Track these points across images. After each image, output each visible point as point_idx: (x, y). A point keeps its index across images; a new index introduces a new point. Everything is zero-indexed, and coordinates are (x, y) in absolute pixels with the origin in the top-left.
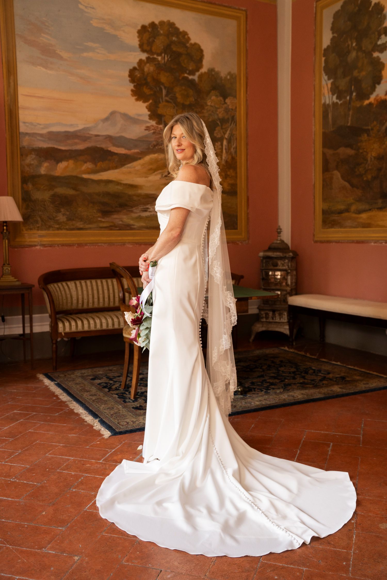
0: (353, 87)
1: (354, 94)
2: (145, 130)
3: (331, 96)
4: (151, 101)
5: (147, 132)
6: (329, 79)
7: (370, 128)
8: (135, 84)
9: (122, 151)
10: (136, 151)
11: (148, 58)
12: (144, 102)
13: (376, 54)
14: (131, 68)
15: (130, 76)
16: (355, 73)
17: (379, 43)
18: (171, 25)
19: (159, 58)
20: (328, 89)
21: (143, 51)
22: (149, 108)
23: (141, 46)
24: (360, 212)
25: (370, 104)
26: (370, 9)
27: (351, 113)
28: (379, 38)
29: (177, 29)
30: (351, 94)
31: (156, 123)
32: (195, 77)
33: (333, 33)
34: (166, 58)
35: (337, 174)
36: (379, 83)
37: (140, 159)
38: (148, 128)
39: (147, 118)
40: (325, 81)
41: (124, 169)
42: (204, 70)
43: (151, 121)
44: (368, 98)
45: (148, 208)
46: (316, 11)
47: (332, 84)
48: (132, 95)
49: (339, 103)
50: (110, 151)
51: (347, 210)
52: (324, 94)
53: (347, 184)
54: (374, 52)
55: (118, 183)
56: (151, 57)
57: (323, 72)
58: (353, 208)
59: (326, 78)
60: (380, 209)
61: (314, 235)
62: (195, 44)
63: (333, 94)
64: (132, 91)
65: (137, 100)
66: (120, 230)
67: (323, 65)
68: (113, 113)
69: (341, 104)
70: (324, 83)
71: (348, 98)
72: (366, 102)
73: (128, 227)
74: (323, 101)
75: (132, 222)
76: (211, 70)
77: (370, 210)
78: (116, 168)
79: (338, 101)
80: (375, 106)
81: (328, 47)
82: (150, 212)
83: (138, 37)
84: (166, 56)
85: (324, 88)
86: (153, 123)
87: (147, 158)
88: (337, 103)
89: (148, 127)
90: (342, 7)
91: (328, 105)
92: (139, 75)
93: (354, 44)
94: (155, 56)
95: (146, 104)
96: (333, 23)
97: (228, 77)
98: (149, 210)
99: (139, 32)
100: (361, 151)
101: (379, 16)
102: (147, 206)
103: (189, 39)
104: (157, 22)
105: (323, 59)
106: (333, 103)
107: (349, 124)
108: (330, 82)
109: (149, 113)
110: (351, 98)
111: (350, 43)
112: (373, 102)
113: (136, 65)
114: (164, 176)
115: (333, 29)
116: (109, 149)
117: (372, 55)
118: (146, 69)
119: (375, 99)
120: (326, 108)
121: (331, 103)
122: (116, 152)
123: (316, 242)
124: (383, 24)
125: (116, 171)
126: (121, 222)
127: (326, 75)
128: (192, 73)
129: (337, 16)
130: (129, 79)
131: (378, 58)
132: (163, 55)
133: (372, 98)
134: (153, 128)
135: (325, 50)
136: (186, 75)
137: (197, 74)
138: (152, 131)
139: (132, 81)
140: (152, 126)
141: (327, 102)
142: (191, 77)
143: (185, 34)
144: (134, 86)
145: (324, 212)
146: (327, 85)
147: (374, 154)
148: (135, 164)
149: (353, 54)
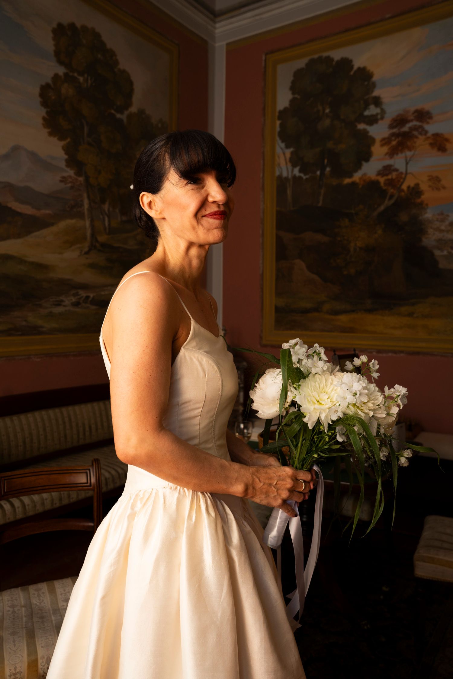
0: (326, 161)
1: (328, 169)
2: (61, 181)
3: (290, 168)
4: (69, 140)
5: (62, 185)
6: (287, 147)
7: (353, 212)
8: (49, 110)
9: (27, 210)
10: (47, 212)
11: (66, 75)
12: (61, 139)
13: (361, 126)
14: (44, 84)
15: (42, 95)
16: (330, 145)
17: (366, 113)
18: (97, 36)
19: (81, 79)
20: (286, 160)
21: (60, 62)
22: (66, 149)
23: (57, 54)
24: (337, 313)
25: (354, 184)
26: (352, 73)
27: (322, 191)
28: (365, 109)
29: (103, 44)
30: (323, 169)
31: (76, 174)
32: (123, 117)
33: (293, 93)
34: (89, 81)
35: (300, 265)
36: (367, 160)
37: (53, 224)
38: (64, 180)
39: (63, 164)
40: (282, 149)
41: (31, 239)
42: (133, 109)
43: (68, 169)
44: (351, 176)
45: (62, 301)
46: (265, 64)
47: (292, 153)
48: (43, 124)
49: (304, 177)
50: (10, 209)
51: (317, 309)
52: (279, 165)
53: (316, 277)
54: (360, 123)
55: (21, 261)
56: (71, 74)
57: (278, 138)
58: (326, 307)
59: (283, 145)
60: (370, 311)
61: (261, 338)
62: (124, 71)
63: (294, 166)
64: (44, 118)
65: (51, 134)
66: (23, 335)
67: (278, 129)
68: (16, 149)
69: (307, 179)
70: (278, 151)
71: (318, 173)
72: (347, 181)
73: (35, 330)
74: (277, 173)
75: (40, 322)
76: (141, 112)
77: (353, 311)
78: (18, 236)
79: (302, 175)
80: (360, 186)
81: (286, 109)
82: (65, 306)
83: (54, 39)
84: (89, 78)
85: (279, 157)
86: (71, 172)
87: (63, 224)
88: (300, 178)
89: (64, 177)
90: (307, 65)
91: (287, 179)
92: (53, 98)
93: (327, 111)
94: (76, 75)
95: (63, 143)
96: (293, 82)
97: (160, 125)
98: (63, 304)
99: (54, 31)
100: (339, 239)
101: (366, 83)
102: (61, 298)
103: (117, 63)
104: (78, 25)
105: (278, 123)
106: (294, 177)
107: (320, 204)
108: (288, 152)
109: (66, 157)
110: (322, 173)
111: (320, 108)
112: (358, 181)
113: (50, 81)
114: (83, 252)
115: (293, 88)
116: (9, 205)
117: (356, 126)
118: (63, 91)
119: (360, 179)
120: (282, 183)
121: (290, 176)
122: (19, 210)
123: (265, 346)
124: (372, 92)
125: (19, 241)
126: (24, 323)
127: (282, 142)
128: (121, 110)
129: (298, 75)
130: (39, 99)
131: (365, 132)
132: (86, 75)
133: (357, 177)
134: (70, 180)
135: (280, 112)
136: (113, 111)
137: (126, 113)
138: (70, 185)
139: (45, 103)
140: (70, 177)
141: (285, 174)
142: (118, 116)
143: (112, 54)
144: (47, 113)
145: (278, 310)
146: (284, 154)
147: (359, 244)
148: (45, 232)
149: (327, 122)
